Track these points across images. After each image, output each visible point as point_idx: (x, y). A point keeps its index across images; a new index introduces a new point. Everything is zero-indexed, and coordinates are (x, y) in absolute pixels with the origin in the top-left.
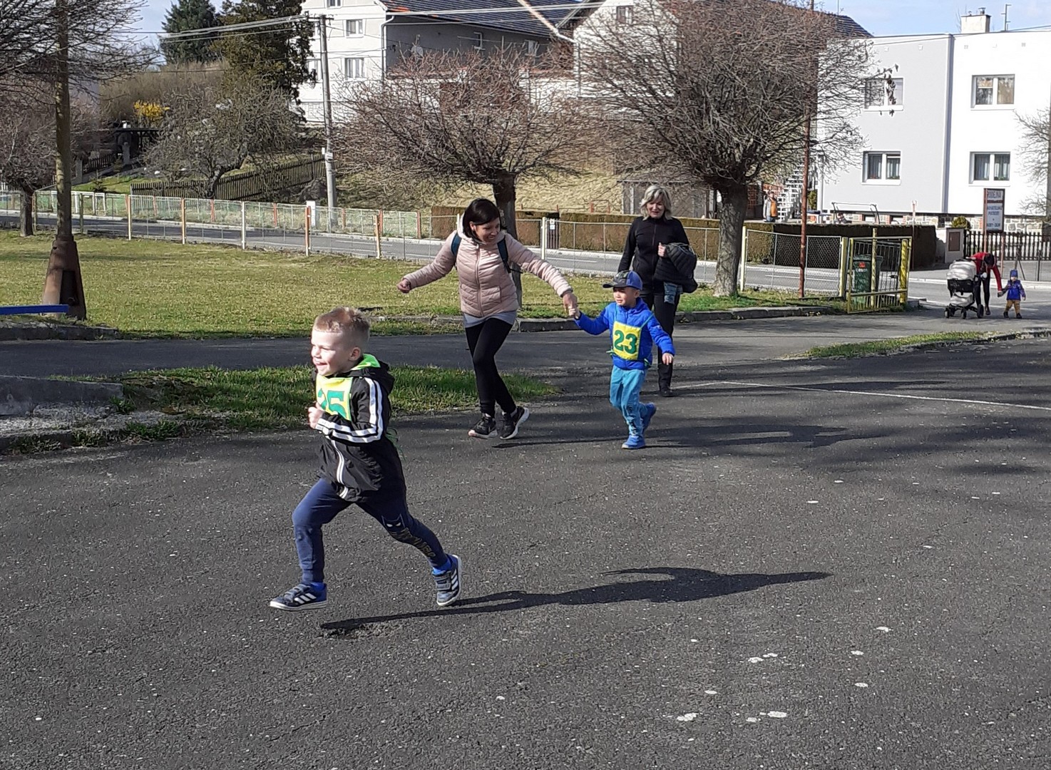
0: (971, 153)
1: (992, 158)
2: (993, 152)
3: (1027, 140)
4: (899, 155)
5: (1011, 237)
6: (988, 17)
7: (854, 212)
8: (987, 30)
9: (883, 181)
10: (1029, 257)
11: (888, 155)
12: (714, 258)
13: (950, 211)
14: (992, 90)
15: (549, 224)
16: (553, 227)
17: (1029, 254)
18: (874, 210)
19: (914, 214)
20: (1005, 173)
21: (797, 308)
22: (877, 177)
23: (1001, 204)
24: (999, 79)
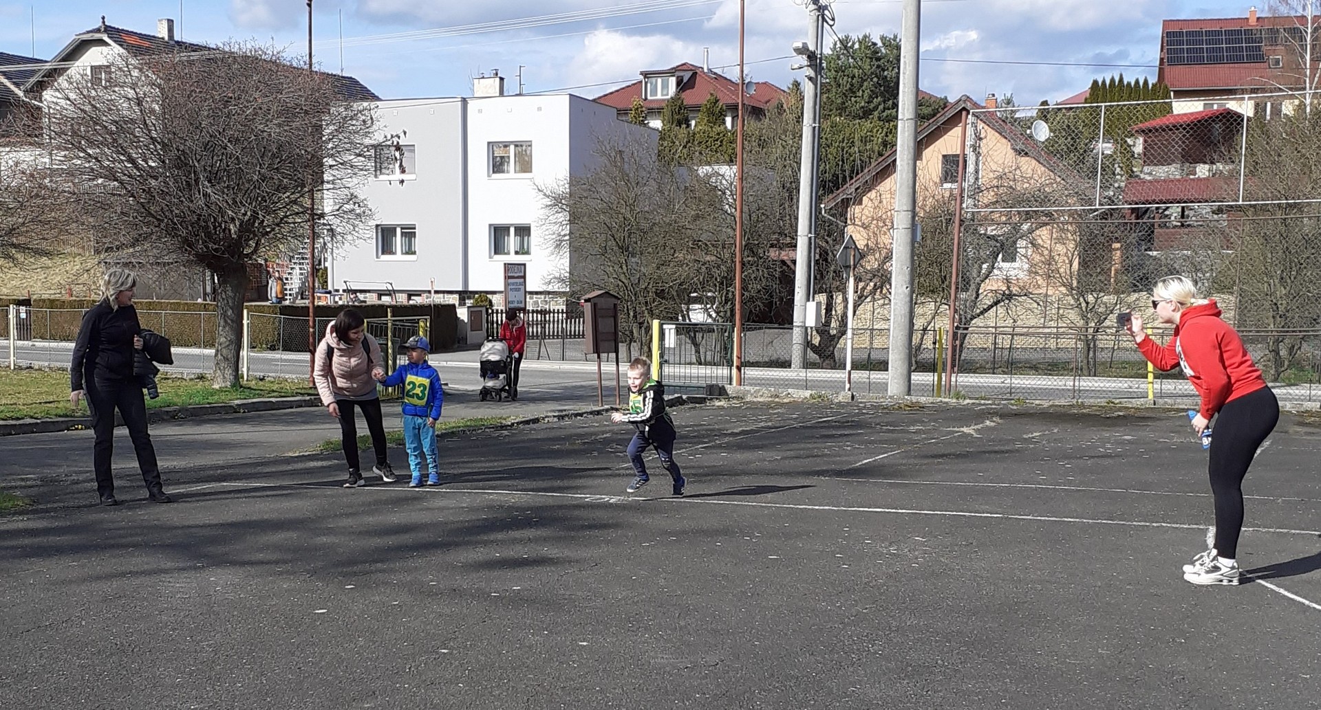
0: (490, 225)
1: (512, 230)
2: (512, 225)
3: (547, 211)
4: (415, 228)
5: (535, 315)
6: (502, 79)
7: (369, 291)
8: (502, 93)
9: (399, 256)
10: (553, 335)
11: (402, 228)
12: (212, 346)
13: (471, 288)
14: (509, 157)
15: (18, 312)
16: (23, 316)
17: (554, 332)
18: (390, 288)
19: (433, 292)
20: (526, 247)
21: (308, 398)
22: (391, 253)
23: (522, 280)
24: (516, 146)
